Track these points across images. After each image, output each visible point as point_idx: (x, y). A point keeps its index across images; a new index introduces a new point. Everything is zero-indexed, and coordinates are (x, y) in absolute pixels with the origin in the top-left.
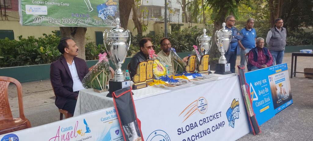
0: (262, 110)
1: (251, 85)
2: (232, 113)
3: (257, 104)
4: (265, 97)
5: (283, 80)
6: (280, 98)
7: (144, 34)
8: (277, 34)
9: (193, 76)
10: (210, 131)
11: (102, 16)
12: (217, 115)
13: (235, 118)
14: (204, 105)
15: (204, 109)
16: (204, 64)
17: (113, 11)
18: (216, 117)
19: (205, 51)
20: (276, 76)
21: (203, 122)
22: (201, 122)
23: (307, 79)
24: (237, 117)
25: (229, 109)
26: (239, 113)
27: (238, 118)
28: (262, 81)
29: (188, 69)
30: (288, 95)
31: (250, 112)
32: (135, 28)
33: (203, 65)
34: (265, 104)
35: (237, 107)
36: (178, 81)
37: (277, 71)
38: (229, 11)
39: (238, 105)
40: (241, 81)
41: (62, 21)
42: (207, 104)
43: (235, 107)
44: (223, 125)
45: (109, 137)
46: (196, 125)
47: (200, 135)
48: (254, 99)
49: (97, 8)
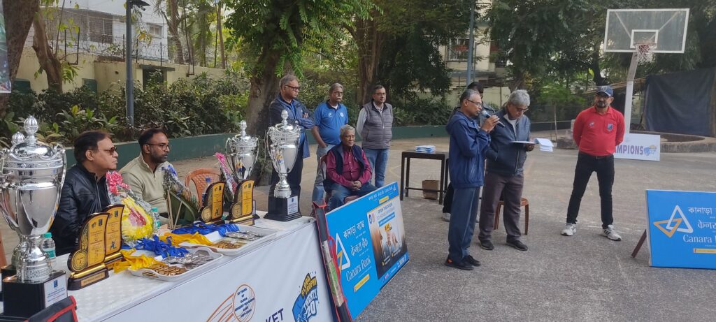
0: (358, 286)
1: (338, 238)
2: (304, 307)
3: (349, 276)
4: (362, 257)
5: (392, 216)
6: (388, 253)
7: (68, 87)
8: (376, 116)
9: (220, 233)
12: (275, 317)
13: (309, 315)
14: (249, 302)
15: (248, 312)
16: (244, 202)
19: (244, 169)
20: (380, 211)
23: (428, 200)
24: (313, 312)
25: (297, 300)
26: (317, 302)
27: (315, 314)
28: (357, 226)
29: (206, 214)
30: (401, 245)
31: (338, 296)
32: (40, 71)
33: (241, 204)
34: (363, 271)
35: (313, 291)
36: (187, 252)
37: (381, 201)
38: (283, 58)
39: (315, 287)
40: (321, 234)
42: (253, 299)
43: (310, 291)
48: (343, 267)
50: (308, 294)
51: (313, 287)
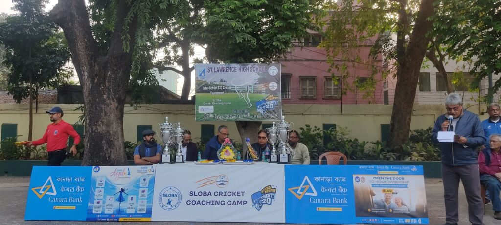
2: (262, 197)
4: (335, 196)
5: (401, 186)
10: (224, 204)
11: (261, 111)
12: (238, 193)
13: (264, 202)
14: (225, 182)
15: (223, 185)
17: (273, 105)
18: (236, 194)
20: (377, 178)
21: (218, 194)
22: (216, 194)
24: (269, 203)
25: (257, 193)
28: (334, 178)
34: (333, 204)
37: (382, 172)
39: (275, 193)
41: (224, 117)
42: (228, 182)
43: (269, 193)
44: (244, 204)
45: (139, 180)
46: (210, 194)
47: (212, 203)
48: (307, 194)
49: (256, 104)
50: (266, 193)
51: (271, 192)
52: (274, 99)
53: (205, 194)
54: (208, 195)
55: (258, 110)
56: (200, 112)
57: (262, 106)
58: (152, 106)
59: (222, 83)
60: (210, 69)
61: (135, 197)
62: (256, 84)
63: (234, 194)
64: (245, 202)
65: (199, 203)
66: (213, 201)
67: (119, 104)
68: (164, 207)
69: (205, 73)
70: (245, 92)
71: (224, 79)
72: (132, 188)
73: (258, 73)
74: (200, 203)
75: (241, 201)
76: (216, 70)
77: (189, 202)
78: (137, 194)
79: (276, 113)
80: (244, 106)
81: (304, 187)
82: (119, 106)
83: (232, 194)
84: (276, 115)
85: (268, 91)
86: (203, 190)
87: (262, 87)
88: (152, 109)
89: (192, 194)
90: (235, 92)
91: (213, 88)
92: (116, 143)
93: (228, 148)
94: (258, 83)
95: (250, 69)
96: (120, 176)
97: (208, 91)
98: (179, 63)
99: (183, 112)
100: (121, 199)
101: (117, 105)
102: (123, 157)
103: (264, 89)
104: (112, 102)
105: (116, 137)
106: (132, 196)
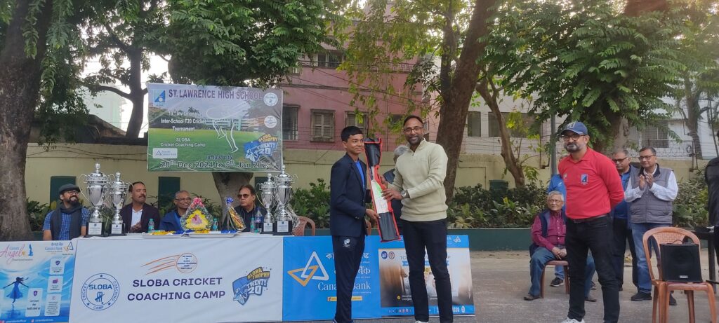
2: (248, 285)
11: (251, 157)
12: (212, 280)
13: (250, 292)
14: (191, 263)
15: (189, 268)
17: (269, 149)
22: (176, 282)
24: (259, 293)
25: (241, 278)
26: (264, 288)
27: (259, 295)
35: (262, 280)
39: (268, 278)
41: (194, 165)
42: (196, 263)
43: (258, 278)
45: (48, 264)
46: (166, 282)
47: (169, 296)
48: (315, 278)
49: (245, 147)
50: (255, 279)
51: (263, 277)
52: (272, 141)
53: (158, 283)
54: (164, 284)
55: (248, 157)
56: (155, 157)
57: (253, 151)
58: (77, 145)
59: (192, 114)
60: (173, 92)
61: (40, 291)
62: (244, 117)
63: (205, 281)
64: (222, 294)
65: (148, 297)
66: (171, 294)
67: (19, 141)
68: (91, 306)
69: (164, 98)
70: (227, 128)
71: (194, 108)
72: (36, 276)
73: (248, 102)
74: (150, 298)
75: (216, 292)
76: (182, 94)
77: (131, 297)
78: (44, 286)
79: (274, 161)
80: (226, 149)
81: (310, 268)
82: (19, 146)
83: (202, 282)
84: (275, 164)
85: (263, 128)
86: (154, 277)
87: (253, 122)
88: (77, 151)
89: (136, 283)
90: (212, 128)
91: (178, 121)
92: (12, 204)
93: (198, 213)
94: (248, 115)
95: (235, 95)
96: (15, 258)
97: (169, 126)
98: (124, 80)
99: (129, 157)
100: (16, 295)
101: (14, 143)
102: (24, 227)
103: (258, 125)
104: (5, 138)
105: (12, 195)
106: (35, 289)
